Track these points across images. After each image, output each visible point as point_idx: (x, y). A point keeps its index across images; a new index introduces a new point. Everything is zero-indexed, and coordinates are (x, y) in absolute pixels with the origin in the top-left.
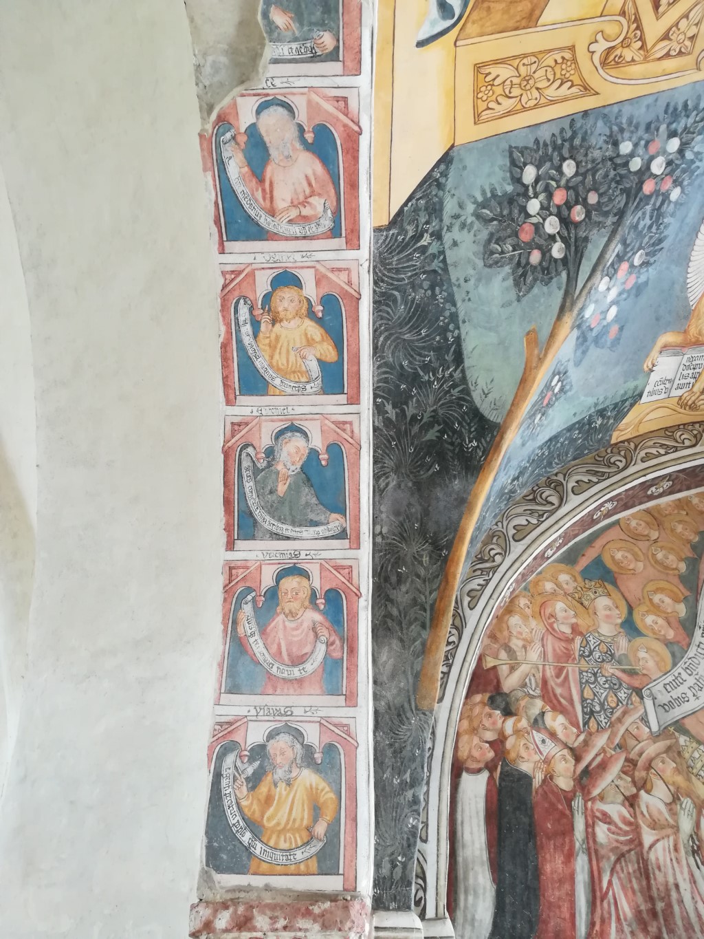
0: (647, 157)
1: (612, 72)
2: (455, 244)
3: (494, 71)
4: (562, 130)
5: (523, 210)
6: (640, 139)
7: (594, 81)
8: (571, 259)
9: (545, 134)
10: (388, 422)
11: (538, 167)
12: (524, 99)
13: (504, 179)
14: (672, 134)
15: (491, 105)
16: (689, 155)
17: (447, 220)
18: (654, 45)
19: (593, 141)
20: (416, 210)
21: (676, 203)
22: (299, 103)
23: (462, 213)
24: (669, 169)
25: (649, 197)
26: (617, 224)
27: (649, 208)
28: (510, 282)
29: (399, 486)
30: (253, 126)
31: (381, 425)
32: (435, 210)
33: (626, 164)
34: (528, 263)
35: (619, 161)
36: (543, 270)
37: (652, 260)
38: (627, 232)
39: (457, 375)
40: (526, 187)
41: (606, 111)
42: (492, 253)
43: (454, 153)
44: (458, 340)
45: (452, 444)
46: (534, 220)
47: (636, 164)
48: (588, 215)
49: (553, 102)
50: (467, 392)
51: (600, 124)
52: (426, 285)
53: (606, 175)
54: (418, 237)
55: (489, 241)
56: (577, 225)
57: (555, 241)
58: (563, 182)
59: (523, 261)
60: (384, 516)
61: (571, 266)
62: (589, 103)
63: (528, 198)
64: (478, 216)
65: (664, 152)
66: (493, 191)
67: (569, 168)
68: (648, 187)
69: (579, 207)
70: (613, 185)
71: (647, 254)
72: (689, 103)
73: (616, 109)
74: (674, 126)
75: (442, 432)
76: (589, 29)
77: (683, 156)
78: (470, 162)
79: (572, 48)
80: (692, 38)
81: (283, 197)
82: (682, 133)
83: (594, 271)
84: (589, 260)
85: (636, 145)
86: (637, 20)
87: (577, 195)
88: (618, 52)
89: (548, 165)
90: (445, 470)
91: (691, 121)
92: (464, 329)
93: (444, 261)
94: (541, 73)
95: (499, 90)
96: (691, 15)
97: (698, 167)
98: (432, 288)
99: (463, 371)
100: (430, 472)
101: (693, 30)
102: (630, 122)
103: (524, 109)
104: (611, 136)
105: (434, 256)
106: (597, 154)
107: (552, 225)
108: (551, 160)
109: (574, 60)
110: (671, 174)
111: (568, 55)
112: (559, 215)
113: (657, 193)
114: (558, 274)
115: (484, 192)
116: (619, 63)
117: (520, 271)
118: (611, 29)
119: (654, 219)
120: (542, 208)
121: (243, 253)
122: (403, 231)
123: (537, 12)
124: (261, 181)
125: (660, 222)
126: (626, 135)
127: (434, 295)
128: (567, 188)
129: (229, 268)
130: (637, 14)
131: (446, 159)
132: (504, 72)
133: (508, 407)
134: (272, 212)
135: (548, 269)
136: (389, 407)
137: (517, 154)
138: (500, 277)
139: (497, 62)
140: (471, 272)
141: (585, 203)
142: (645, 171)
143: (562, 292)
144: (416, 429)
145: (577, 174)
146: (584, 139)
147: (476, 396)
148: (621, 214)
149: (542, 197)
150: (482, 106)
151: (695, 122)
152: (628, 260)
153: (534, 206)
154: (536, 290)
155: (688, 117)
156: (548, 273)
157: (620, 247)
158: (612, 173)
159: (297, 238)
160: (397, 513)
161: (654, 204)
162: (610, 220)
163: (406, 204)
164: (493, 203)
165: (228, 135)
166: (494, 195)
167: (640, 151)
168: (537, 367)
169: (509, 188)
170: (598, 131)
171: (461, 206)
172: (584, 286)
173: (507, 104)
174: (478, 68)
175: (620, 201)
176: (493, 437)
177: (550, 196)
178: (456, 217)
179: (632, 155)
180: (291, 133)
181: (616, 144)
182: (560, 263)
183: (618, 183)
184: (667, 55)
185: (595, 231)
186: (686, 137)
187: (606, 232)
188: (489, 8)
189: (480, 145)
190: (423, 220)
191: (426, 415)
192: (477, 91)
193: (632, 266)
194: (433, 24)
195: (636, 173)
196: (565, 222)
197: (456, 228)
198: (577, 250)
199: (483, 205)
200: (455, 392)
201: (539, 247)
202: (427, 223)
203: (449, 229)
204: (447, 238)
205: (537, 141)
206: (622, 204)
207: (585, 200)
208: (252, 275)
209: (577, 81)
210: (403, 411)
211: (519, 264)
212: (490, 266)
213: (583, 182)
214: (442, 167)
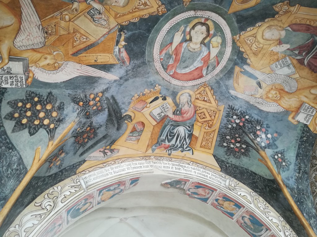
0: (234, 123)
1: (213, 126)
2: (231, 161)
3: (203, 144)
4: (220, 136)
5: (232, 148)
6: (230, 123)
7: (214, 129)
8: (247, 145)
9: (219, 139)
10: (259, 192)
11: (225, 142)
12: (210, 141)
13: (223, 149)
14: (232, 117)
15: (209, 146)
16: (239, 114)
17: (226, 161)
18: (211, 118)
19: (225, 132)
20: (221, 164)
21: (250, 117)
22: (190, 187)
23: (226, 158)
24: (240, 119)
25: (244, 124)
26: (246, 133)
27: (246, 125)
28: (245, 157)
29: (274, 203)
30: (191, 192)
31: (259, 194)
32: (223, 161)
33: (233, 127)
34: (243, 152)
35: (232, 128)
36: (246, 150)
37: (262, 123)
38: (249, 132)
39: (258, 176)
40: (227, 146)
41: (220, 128)
42: (237, 157)
43: (214, 155)
44: (251, 171)
45: (272, 188)
46: (235, 147)
47: (235, 125)
48: (240, 138)
49: (213, 137)
50: (263, 178)
51: (222, 130)
52: (236, 169)
53: (234, 132)
54: (226, 166)
55: (234, 156)
56: (241, 141)
57: (242, 146)
58: (230, 139)
59: (242, 153)
60: (278, 210)
61: (249, 145)
62: (217, 131)
63: (230, 146)
64: (228, 156)
65: (235, 119)
66: (225, 151)
67: (228, 137)
68: (241, 124)
69: (237, 139)
70: (236, 131)
71: (259, 125)
72: (227, 113)
73: (221, 127)
74: (230, 116)
75: (268, 187)
76: (203, 129)
77: (239, 115)
78: (217, 153)
79: (205, 132)
80: (214, 112)
81: (203, 194)
82: (233, 115)
83: (253, 142)
84: (250, 142)
85: (230, 124)
86: (205, 121)
87: (234, 138)
88: (209, 125)
89: (225, 141)
90: (276, 194)
91: (231, 113)
92: (250, 169)
93: (233, 165)
94: (207, 138)
95: (206, 145)
96: (209, 112)
97: (244, 111)
98: (238, 169)
99: (258, 175)
100: (275, 196)
101: (212, 112)
102: (224, 124)
103: (212, 142)
104: (226, 129)
105: (231, 166)
106: (228, 132)
107: (238, 145)
108: (225, 140)
109: (207, 132)
110: (241, 118)
111: (206, 133)
112: (237, 143)
113: (244, 123)
114: (249, 149)
115: (224, 153)
116: (212, 125)
117: (244, 154)
118: (205, 126)
119: (250, 123)
120: (233, 145)
121: (210, 201)
122: (224, 168)
123: (196, 137)
124: (199, 195)
125: (252, 121)
126: (227, 126)
127: (239, 169)
128: (232, 139)
129: (211, 204)
130: (204, 121)
131: (214, 156)
132: (204, 143)
133: (272, 174)
134: (205, 196)
135: (247, 150)
136: (257, 190)
137: (220, 145)
138: (243, 158)
139: (201, 144)
140: (239, 162)
141: (237, 137)
142: (237, 124)
143: (254, 150)
144: (265, 190)
145: (230, 137)
146: (224, 133)
147: (265, 177)
148: (244, 132)
149: (231, 144)
150: (208, 148)
151: (232, 112)
152: (257, 131)
153: (232, 146)
154: (250, 154)
155: (230, 113)
156: (248, 150)
157: (251, 134)
158: (234, 130)
159: (211, 196)
160: (279, 208)
161: (246, 123)
162: (244, 134)
163: (219, 165)
164: (227, 152)
165: (191, 195)
166: (226, 151)
167: (232, 124)
168: (267, 164)
169: (226, 149)
170: (224, 131)
171: (224, 157)
172: (255, 146)
173: (210, 144)
174: (201, 147)
175: (241, 131)
176: (276, 182)
177: (232, 143)
178: (226, 159)
179: (232, 126)
180: (194, 189)
181: (228, 128)
182: (247, 147)
183: (236, 130)
184: (215, 116)
185: (244, 138)
186: (235, 114)
187: (246, 136)
188: (192, 144)
189: (215, 150)
190: (223, 164)
191: (263, 186)
192: (205, 148)
193: (259, 130)
194: (190, 152)
195: (237, 126)
196: (239, 142)
197: (228, 160)
198: (246, 143)
199: (226, 154)
200: (262, 179)
201: (241, 149)
202: (224, 164)
203: (228, 161)
204: (229, 162)
205: (219, 141)
206: (242, 131)
207: (236, 137)
208: (213, 203)
209: (212, 132)
210: (259, 189)
211: (242, 154)
212: (239, 159)
213: (232, 136)
214: (215, 157)
